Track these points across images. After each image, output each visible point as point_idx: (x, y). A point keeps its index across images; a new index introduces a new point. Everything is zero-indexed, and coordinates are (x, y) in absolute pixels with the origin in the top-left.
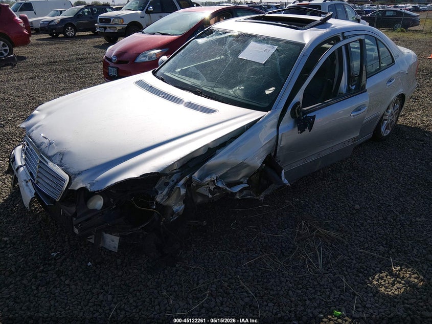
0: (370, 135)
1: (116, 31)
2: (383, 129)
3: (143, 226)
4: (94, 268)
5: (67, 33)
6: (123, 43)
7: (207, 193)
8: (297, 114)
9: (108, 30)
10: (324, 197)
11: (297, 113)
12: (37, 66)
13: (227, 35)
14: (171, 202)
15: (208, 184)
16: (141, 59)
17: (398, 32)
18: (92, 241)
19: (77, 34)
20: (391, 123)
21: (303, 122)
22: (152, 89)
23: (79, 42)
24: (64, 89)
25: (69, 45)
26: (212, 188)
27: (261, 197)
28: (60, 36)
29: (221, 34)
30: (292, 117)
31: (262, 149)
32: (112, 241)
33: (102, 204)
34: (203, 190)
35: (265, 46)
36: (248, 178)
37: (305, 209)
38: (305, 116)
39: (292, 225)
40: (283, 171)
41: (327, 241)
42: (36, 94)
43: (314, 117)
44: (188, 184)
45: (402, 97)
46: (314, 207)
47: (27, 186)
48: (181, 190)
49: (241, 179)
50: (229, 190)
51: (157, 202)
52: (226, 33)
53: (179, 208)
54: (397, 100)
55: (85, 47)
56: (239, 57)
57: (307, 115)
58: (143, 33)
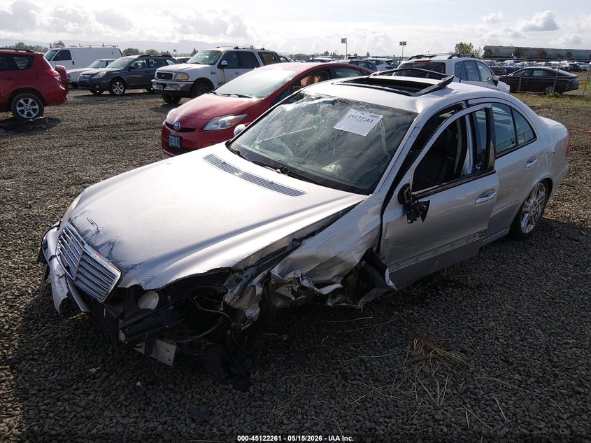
0: (506, 231)
1: (179, 90)
2: (523, 224)
3: (206, 333)
4: (145, 389)
5: (114, 90)
6: (189, 106)
7: (289, 294)
8: (406, 199)
9: (168, 88)
10: (444, 309)
11: (405, 196)
12: (73, 130)
13: (321, 100)
14: (242, 304)
15: (291, 282)
16: (211, 126)
17: (550, 97)
18: (142, 351)
19: (127, 91)
20: (535, 216)
21: (414, 209)
22: (224, 166)
23: (130, 102)
24: (109, 162)
25: (115, 105)
26: (296, 288)
27: (360, 305)
28: (104, 93)
29: (313, 100)
30: (400, 203)
31: (361, 242)
32: (167, 352)
33: (157, 303)
34: (283, 290)
35: (367, 115)
36: (342, 278)
37: (419, 324)
38: (416, 202)
39: (402, 344)
40: (387, 269)
41: (447, 365)
42: (73, 166)
43: (428, 203)
44: (266, 282)
45: (548, 184)
46: (431, 321)
47: (59, 283)
48: (257, 287)
49: (333, 278)
50: (318, 290)
51: (225, 303)
52: (319, 98)
53: (253, 312)
54: (541, 186)
55: (138, 108)
56: (335, 127)
57: (419, 201)
58: (215, 93)
